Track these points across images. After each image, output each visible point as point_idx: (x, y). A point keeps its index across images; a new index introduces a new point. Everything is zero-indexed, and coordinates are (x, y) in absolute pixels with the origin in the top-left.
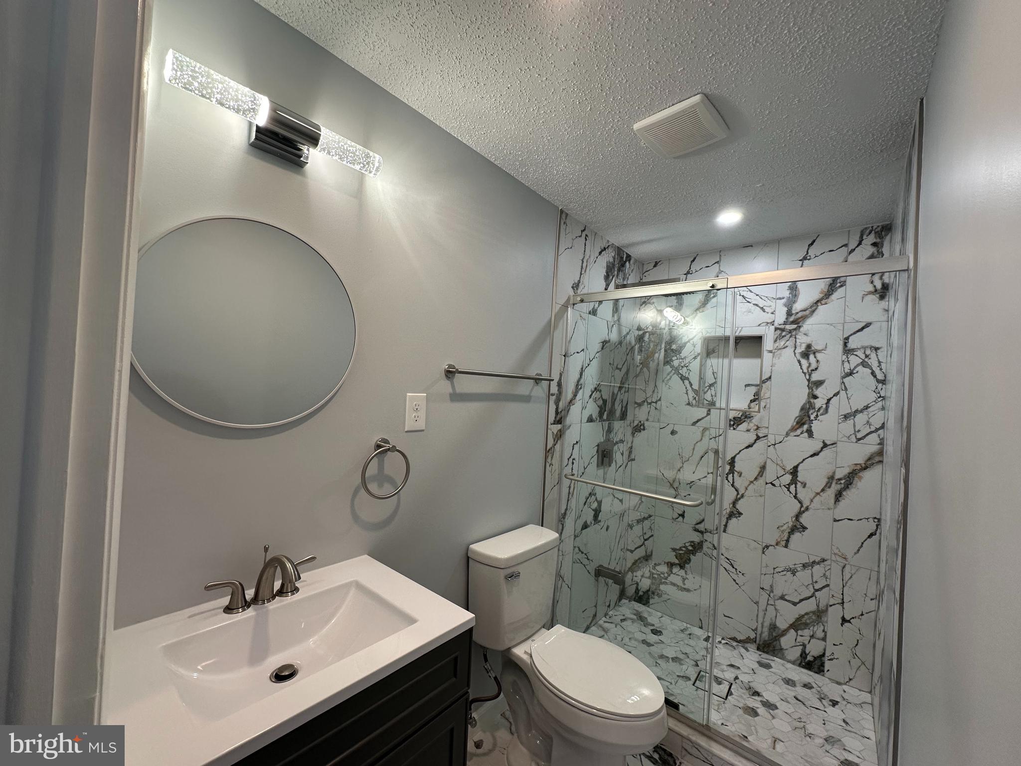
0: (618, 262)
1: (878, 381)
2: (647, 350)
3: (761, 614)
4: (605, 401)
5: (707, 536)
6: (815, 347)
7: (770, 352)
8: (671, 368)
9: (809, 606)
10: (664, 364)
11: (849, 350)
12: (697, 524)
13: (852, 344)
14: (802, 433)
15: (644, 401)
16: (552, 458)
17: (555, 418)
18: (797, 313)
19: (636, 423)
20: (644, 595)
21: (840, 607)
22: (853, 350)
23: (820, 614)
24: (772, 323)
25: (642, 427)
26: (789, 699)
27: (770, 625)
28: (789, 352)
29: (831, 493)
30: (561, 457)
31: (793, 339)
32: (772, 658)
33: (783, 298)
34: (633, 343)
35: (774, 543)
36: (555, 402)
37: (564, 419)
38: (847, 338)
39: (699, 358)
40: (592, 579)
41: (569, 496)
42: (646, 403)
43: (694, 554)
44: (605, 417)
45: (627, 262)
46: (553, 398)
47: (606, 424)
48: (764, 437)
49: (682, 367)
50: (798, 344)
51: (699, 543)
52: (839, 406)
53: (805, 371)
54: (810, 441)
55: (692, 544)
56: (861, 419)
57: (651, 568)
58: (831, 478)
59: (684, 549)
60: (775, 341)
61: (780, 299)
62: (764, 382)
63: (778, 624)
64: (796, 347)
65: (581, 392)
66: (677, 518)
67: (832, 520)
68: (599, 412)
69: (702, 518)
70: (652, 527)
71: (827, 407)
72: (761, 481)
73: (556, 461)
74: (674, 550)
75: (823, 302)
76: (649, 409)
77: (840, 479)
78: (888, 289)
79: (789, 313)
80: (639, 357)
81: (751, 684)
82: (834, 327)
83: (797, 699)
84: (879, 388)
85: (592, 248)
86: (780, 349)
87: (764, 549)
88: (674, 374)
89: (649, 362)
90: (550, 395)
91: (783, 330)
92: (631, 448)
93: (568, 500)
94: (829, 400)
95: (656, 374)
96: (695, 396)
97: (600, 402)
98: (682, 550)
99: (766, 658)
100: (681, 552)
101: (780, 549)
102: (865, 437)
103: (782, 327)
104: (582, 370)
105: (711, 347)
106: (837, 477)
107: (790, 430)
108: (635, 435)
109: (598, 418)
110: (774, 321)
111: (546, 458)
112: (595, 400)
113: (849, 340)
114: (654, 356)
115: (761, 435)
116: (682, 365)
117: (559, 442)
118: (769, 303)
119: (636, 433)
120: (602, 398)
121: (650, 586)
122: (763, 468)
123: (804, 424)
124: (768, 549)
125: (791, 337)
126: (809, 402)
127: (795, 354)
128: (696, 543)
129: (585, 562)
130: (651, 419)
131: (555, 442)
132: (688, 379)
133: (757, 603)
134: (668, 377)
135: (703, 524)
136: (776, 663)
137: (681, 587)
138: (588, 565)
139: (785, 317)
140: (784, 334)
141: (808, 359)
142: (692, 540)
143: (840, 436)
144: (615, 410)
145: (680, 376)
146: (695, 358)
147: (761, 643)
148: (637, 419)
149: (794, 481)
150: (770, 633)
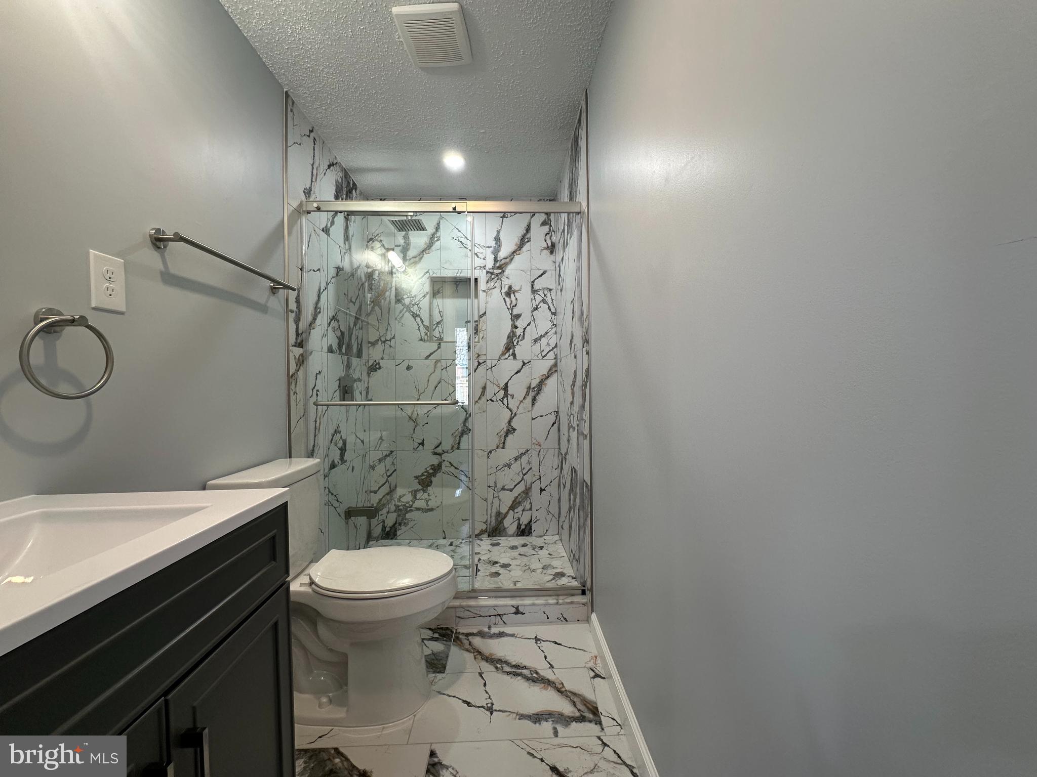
0: (345, 186)
1: (552, 313)
2: (377, 288)
3: (490, 506)
4: (343, 333)
5: (444, 456)
6: (515, 288)
7: (484, 291)
8: (402, 306)
9: (521, 488)
10: (396, 302)
11: (535, 291)
12: (436, 448)
13: (536, 287)
14: (509, 356)
15: (378, 340)
16: (296, 385)
17: (296, 339)
18: (501, 260)
19: (371, 363)
20: (391, 530)
21: (538, 481)
22: (537, 291)
23: (527, 492)
24: (484, 267)
25: (377, 366)
26: (516, 557)
27: (496, 513)
28: (497, 290)
29: (529, 399)
30: (306, 385)
31: (499, 281)
32: (499, 538)
33: (491, 247)
34: (364, 279)
35: (495, 448)
36: (294, 320)
37: (306, 342)
38: (533, 282)
39: (428, 296)
40: (342, 522)
41: (315, 430)
42: (380, 342)
43: (434, 476)
44: (344, 350)
45: (354, 191)
46: (292, 316)
47: (345, 358)
48: (484, 362)
49: (413, 305)
50: (503, 285)
51: (438, 465)
52: (531, 333)
53: (509, 307)
54: (515, 361)
55: (433, 467)
56: (544, 341)
57: (396, 502)
58: (529, 388)
59: (426, 474)
60: (487, 282)
61: (489, 247)
62: (481, 317)
63: (501, 511)
64: (502, 288)
65: (319, 316)
66: (418, 447)
67: (531, 419)
68: (338, 344)
69: (439, 442)
70: (395, 461)
71: (524, 334)
72: (483, 399)
73: (300, 388)
74: (416, 477)
75: (518, 252)
76: (384, 347)
77: (534, 388)
78: (554, 247)
79: (496, 260)
80: (369, 295)
81: (490, 559)
82: (525, 273)
83: (521, 555)
84: (553, 318)
85: (321, 155)
86: (491, 289)
87: (488, 454)
88: (406, 311)
89: (381, 301)
90: (288, 311)
91: (492, 273)
92: (368, 388)
93: (315, 436)
94: (525, 329)
95: (389, 313)
96: (427, 332)
97: (339, 334)
98: (424, 475)
99: (495, 540)
100: (423, 477)
101: (500, 450)
102: (546, 354)
103: (491, 271)
104: (320, 292)
105: (436, 289)
106: (532, 387)
107: (500, 355)
108: (371, 375)
109: (338, 350)
110: (485, 266)
111: (289, 384)
112: (334, 330)
113: (535, 283)
114: (385, 294)
115: (481, 361)
116: (413, 303)
117: (301, 368)
118: (481, 250)
119: (372, 373)
120: (340, 329)
121: (396, 518)
122: (484, 388)
123: (510, 349)
124: (491, 453)
125: (498, 279)
126: (513, 331)
127: (501, 293)
128: (436, 465)
129: (336, 504)
130: (386, 357)
131: (298, 367)
132: (419, 316)
133: (486, 500)
134: (401, 315)
135: (440, 446)
136: (503, 541)
137: (425, 509)
138: (338, 507)
139: (493, 263)
140: (493, 276)
141: (510, 297)
142: (431, 464)
143: (533, 355)
144: (352, 346)
145: (412, 313)
146: (424, 296)
147: (491, 530)
148: (371, 359)
149: (506, 395)
150: (496, 519)
